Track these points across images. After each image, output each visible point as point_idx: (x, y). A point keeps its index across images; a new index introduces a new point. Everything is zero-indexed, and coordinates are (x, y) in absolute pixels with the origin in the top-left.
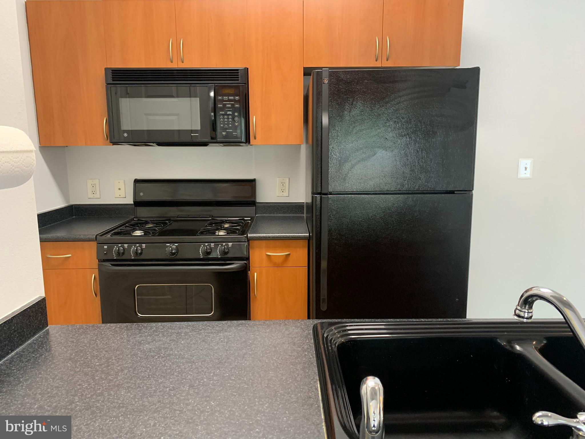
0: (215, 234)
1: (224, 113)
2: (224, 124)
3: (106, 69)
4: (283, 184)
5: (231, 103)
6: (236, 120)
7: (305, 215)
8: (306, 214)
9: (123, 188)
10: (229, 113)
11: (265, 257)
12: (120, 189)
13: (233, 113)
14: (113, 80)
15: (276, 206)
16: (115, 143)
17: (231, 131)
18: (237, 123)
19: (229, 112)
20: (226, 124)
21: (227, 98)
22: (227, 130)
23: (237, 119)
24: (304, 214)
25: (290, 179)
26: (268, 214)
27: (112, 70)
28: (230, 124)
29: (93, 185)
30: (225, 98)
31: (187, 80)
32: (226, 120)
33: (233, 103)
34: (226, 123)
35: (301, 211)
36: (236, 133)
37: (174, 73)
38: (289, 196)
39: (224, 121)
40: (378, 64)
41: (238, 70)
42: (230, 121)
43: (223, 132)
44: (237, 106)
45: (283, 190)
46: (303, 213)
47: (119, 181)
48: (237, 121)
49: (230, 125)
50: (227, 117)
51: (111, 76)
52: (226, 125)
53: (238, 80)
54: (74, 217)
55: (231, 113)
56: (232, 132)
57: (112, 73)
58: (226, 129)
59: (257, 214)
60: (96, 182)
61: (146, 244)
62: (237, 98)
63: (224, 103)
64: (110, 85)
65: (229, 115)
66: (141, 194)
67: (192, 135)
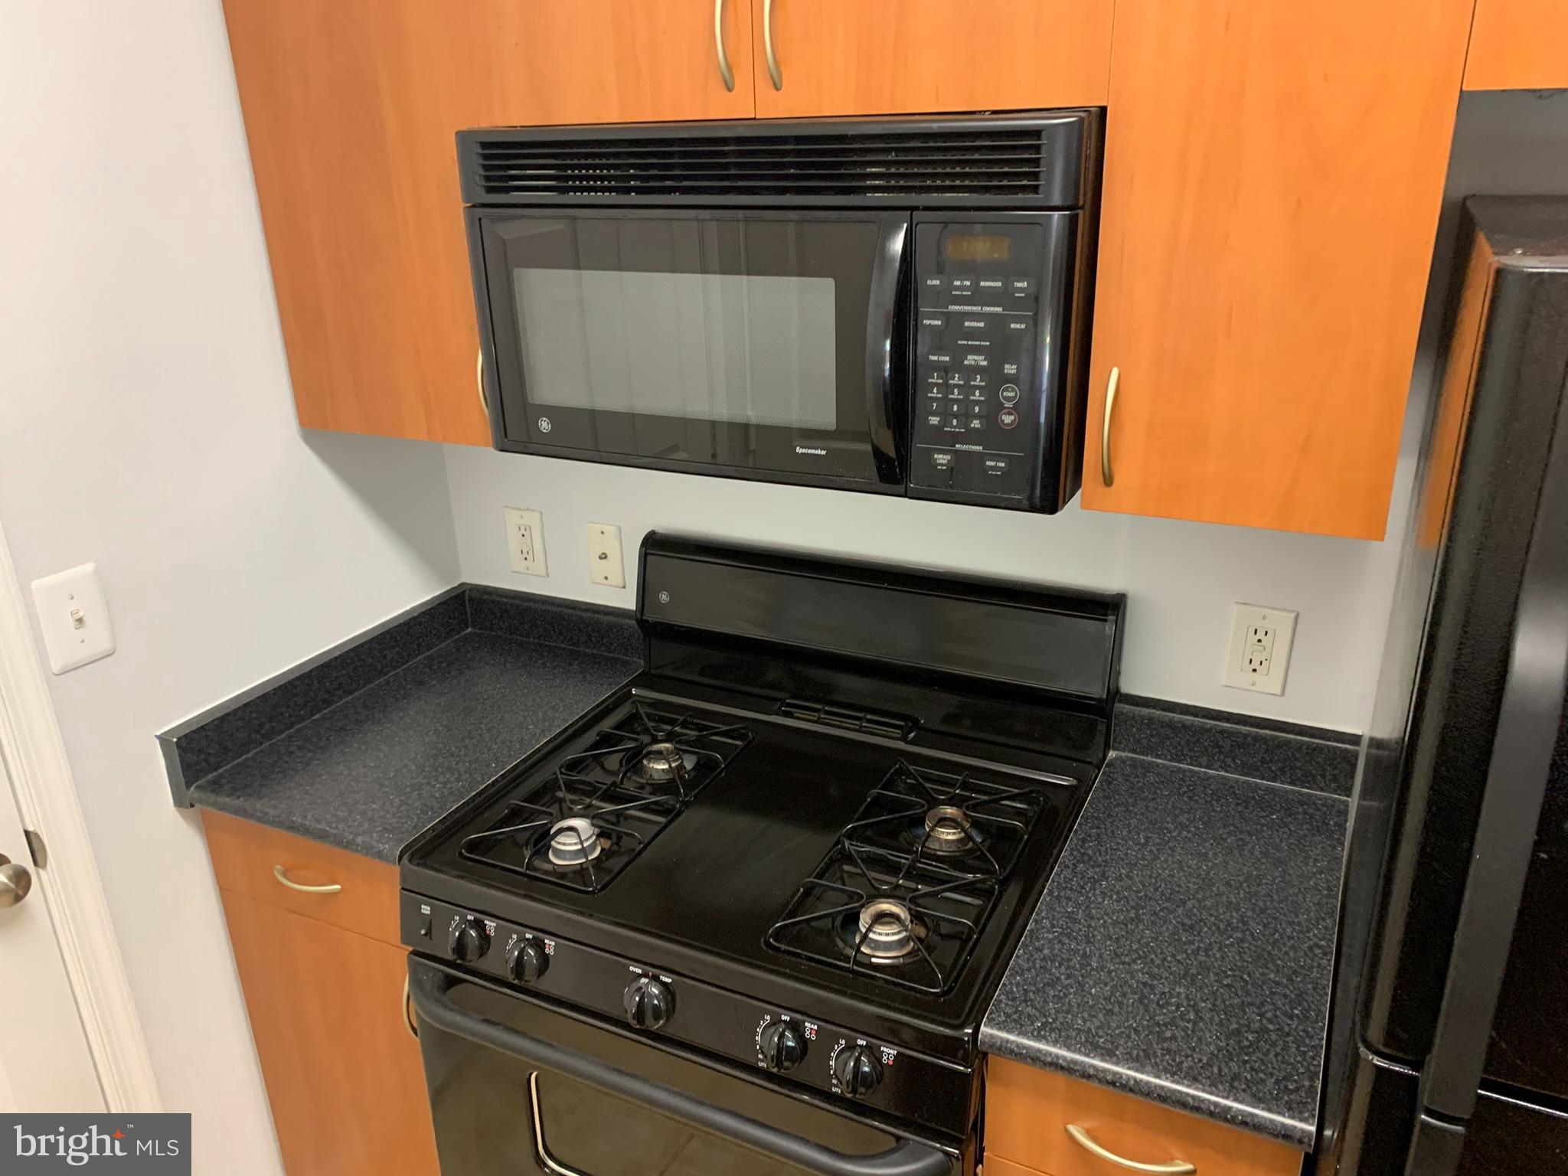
1: (947, 359)
2: (946, 415)
3: (463, 137)
4: (1261, 635)
5: (987, 309)
6: (1008, 399)
7: (1354, 802)
8: (1364, 795)
9: (614, 553)
10: (970, 360)
12: (605, 558)
13: (996, 364)
14: (490, 190)
15: (1208, 730)
17: (979, 453)
18: (1010, 414)
19: (976, 357)
20: (955, 416)
21: (968, 283)
22: (958, 446)
23: (1012, 394)
24: (1348, 796)
25: (1300, 619)
26: (1166, 759)
27: (485, 145)
28: (976, 416)
29: (522, 529)
30: (957, 283)
31: (783, 191)
32: (956, 394)
33: (999, 309)
34: (955, 408)
35: (1335, 779)
36: (1002, 464)
37: (724, 154)
38: (1283, 695)
39: (946, 401)
42: (977, 402)
43: (940, 452)
44: (1018, 326)
45: (1256, 665)
46: (1348, 791)
47: (605, 528)
48: (1009, 405)
49: (976, 424)
50: (962, 382)
51: (483, 170)
52: (955, 422)
53: (1035, 189)
54: (470, 630)
55: (985, 363)
56: (981, 457)
57: (486, 157)
58: (955, 438)
59: (1115, 749)
60: (532, 520)
61: (560, 940)
62: (1019, 285)
63: (953, 308)
64: (480, 211)
65: (976, 369)
66: (664, 597)
67: (799, 450)
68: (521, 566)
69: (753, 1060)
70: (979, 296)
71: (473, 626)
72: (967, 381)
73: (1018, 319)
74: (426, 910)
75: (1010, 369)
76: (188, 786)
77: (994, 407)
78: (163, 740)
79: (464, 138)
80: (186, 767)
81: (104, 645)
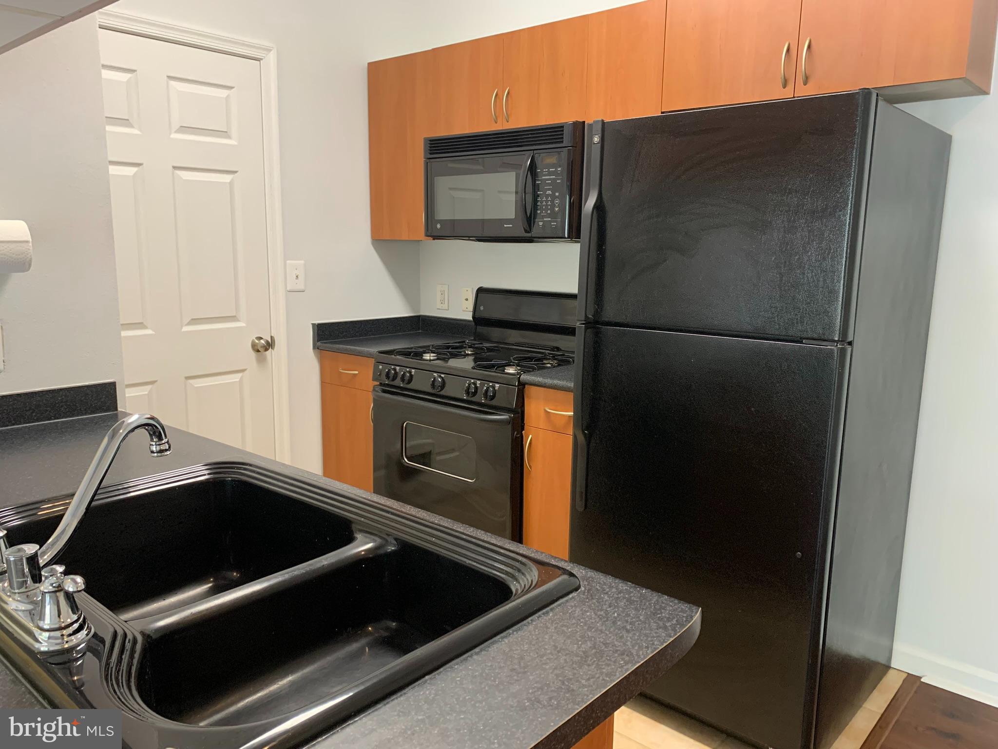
0: (504, 371)
1: (543, 193)
5: (551, 177)
9: (470, 298)
11: (542, 414)
12: (467, 300)
13: (554, 193)
14: (431, 154)
16: (435, 238)
17: (549, 221)
18: (557, 208)
19: (549, 192)
20: (544, 210)
21: (547, 170)
22: (545, 219)
23: (558, 202)
27: (430, 141)
28: (549, 209)
29: (442, 291)
30: (544, 170)
32: (544, 203)
33: (554, 177)
34: (544, 207)
36: (555, 224)
39: (542, 206)
40: (787, 94)
41: (562, 127)
42: (549, 205)
44: (558, 181)
47: (467, 289)
48: (557, 205)
49: (549, 212)
50: (545, 200)
51: (429, 148)
52: (544, 212)
53: (562, 142)
54: (420, 331)
55: (551, 193)
56: (551, 222)
57: (431, 144)
58: (544, 217)
60: (446, 288)
61: (416, 370)
62: (559, 169)
63: (543, 177)
64: (428, 161)
65: (549, 195)
66: (482, 308)
67: (505, 226)
68: (439, 306)
69: (462, 397)
70: (550, 174)
71: (422, 330)
72: (547, 199)
73: (558, 179)
74: (381, 367)
75: (557, 194)
76: (318, 342)
77: (553, 206)
78: (313, 325)
79: (425, 139)
80: (318, 335)
81: (302, 287)
